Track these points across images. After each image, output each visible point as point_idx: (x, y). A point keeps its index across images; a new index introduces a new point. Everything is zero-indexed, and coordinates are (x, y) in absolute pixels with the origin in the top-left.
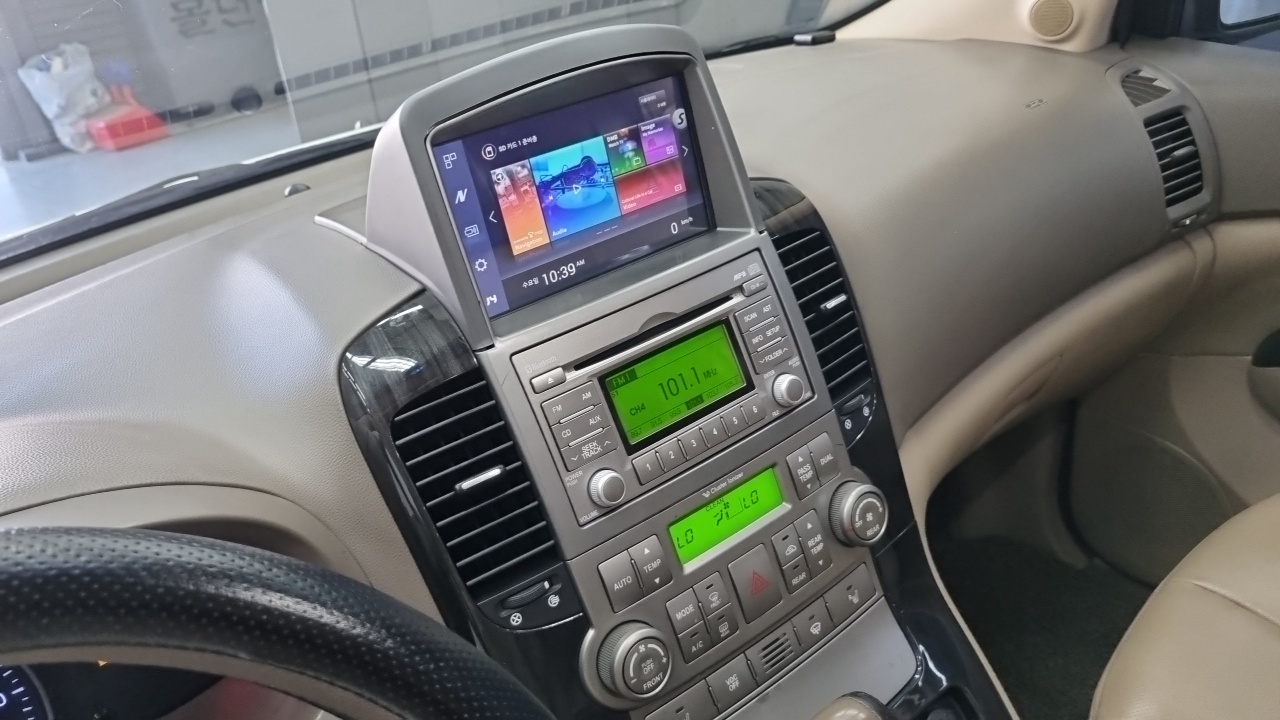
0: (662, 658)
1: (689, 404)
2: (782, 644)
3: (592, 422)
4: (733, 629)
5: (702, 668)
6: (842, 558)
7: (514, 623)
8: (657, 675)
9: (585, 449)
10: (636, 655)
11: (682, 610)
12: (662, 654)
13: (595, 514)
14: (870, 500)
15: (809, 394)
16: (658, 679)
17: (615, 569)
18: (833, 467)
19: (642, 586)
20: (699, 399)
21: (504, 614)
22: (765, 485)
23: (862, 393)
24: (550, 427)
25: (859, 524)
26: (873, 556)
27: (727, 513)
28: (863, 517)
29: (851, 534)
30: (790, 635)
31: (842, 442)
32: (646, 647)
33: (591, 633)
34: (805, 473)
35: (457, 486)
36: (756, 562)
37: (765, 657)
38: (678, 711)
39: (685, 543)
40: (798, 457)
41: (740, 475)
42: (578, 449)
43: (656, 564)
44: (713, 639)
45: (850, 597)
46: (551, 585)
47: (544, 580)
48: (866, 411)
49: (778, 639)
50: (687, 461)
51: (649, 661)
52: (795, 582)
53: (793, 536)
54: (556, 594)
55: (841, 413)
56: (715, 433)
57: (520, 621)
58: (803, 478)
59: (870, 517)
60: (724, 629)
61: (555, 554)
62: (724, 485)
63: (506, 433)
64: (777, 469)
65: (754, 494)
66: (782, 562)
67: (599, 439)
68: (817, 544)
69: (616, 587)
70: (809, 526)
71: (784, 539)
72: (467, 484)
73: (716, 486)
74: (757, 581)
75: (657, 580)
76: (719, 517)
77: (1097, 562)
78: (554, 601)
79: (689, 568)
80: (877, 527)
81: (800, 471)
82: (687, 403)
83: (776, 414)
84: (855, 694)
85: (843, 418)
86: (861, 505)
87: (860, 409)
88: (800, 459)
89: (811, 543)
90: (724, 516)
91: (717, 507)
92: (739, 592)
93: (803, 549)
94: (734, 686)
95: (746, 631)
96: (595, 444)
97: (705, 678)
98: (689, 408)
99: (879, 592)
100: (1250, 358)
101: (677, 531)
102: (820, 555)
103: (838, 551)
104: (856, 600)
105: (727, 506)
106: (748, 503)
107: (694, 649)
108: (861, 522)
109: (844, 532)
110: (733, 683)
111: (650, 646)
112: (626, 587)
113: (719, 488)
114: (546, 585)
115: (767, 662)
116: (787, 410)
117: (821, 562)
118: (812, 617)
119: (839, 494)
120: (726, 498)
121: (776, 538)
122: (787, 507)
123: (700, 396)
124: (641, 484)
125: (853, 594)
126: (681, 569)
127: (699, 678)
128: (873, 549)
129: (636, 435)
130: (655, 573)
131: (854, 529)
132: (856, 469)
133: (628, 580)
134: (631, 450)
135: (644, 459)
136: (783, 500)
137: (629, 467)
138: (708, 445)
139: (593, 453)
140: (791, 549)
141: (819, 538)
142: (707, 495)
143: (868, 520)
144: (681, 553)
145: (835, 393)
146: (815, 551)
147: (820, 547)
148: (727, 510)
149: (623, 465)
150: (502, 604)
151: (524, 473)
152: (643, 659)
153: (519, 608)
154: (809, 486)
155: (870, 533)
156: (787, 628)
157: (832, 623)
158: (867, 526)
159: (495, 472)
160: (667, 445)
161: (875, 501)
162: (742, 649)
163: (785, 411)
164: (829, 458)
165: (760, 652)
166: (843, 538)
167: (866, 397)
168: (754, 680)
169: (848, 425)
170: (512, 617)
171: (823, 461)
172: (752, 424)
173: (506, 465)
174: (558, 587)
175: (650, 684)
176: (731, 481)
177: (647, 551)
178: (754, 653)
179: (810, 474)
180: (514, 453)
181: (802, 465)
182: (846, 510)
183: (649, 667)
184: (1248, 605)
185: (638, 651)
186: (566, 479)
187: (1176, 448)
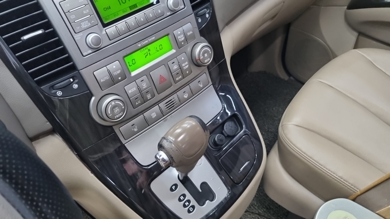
0: (122, 107)
1: (131, 8)
2: (173, 101)
3: (85, 12)
4: (153, 96)
5: (140, 110)
6: (196, 71)
7: (59, 95)
8: (120, 113)
9: (82, 24)
10: (111, 106)
11: (131, 89)
12: (122, 105)
13: (90, 51)
14: (206, 49)
15: (183, 6)
16: (121, 114)
17: (102, 74)
18: (193, 37)
19: (113, 81)
20: (135, 6)
21: (53, 91)
22: (165, 42)
23: (206, 8)
24: (65, 13)
25: (201, 58)
26: (208, 71)
27: (149, 53)
28: (203, 55)
29: (199, 61)
30: (176, 98)
31: (197, 27)
32: (115, 103)
33: (93, 98)
34: (181, 38)
35: (22, 38)
36: (162, 71)
37: (166, 106)
38: (132, 125)
39: (132, 64)
40: (178, 32)
41: (154, 38)
42: (79, 24)
43: (119, 72)
44: (145, 101)
45: (199, 85)
46: (74, 80)
47: (70, 78)
48: (207, 16)
49: (171, 100)
50: (130, 31)
51: (116, 108)
52: (177, 79)
53: (176, 62)
54: (76, 83)
55: (197, 16)
56: (142, 20)
57: (61, 94)
58: (180, 40)
59: (206, 55)
60: (149, 96)
61: (73, 68)
62: (147, 41)
63: (43, 15)
64: (170, 36)
65: (161, 46)
66: (172, 72)
67: (89, 20)
68: (186, 65)
69: (102, 81)
70: (183, 58)
71: (173, 63)
72: (26, 37)
73: (144, 42)
74: (162, 79)
75: (120, 78)
76: (146, 54)
77: (292, 78)
78: (75, 86)
79: (133, 74)
80: (209, 59)
81: (179, 37)
82: (130, 7)
83: (169, 14)
84: (191, 116)
85: (198, 18)
86: (203, 50)
87: (205, 14)
88: (179, 33)
89: (183, 65)
90: (148, 54)
91: (145, 51)
92: (155, 83)
93: (180, 67)
94: (154, 116)
95: (158, 97)
96: (87, 22)
97: (143, 114)
98: (131, 9)
99: (211, 83)
100: (346, 7)
101: (128, 59)
102: (187, 69)
103: (194, 68)
104: (201, 86)
105: (149, 50)
106: (158, 49)
107: (137, 103)
108: (202, 57)
109: (196, 60)
110: (154, 115)
111: (116, 102)
112: (106, 81)
113: (145, 42)
114: (72, 80)
115: (167, 108)
116: (174, 12)
117: (187, 72)
118: (185, 92)
119: (195, 47)
120: (149, 47)
121: (170, 63)
122: (174, 51)
123: (136, 4)
124: (110, 40)
125: (200, 84)
126: (130, 74)
127: (140, 114)
128: (208, 67)
129: (106, 19)
130: (119, 75)
131: (199, 59)
132: (202, 38)
133: (107, 77)
134: (105, 25)
135: (111, 30)
136: (172, 49)
137: (104, 32)
138: (139, 25)
139: (86, 26)
140: (176, 67)
141: (187, 63)
142: (140, 45)
143: (205, 56)
144: (130, 68)
145: (194, 8)
146: (185, 68)
147: (187, 67)
148: (149, 52)
149: (101, 31)
150: (52, 87)
151: (54, 34)
152: (114, 107)
153: (60, 89)
154: (183, 43)
155: (206, 61)
156: (175, 96)
157: (193, 94)
158: (205, 58)
159: (40, 32)
160: (121, 25)
161: (208, 49)
162: (157, 103)
163: (172, 13)
164: (191, 32)
165: (164, 105)
166: (196, 63)
167: (207, 10)
168: (162, 115)
169: (200, 20)
170: (57, 93)
171: (189, 34)
172: (159, 17)
173: (45, 30)
174: (76, 81)
175: (117, 116)
176: (150, 40)
177: (114, 67)
178: (162, 105)
179: (183, 39)
180: (48, 25)
181: (180, 35)
182: (197, 53)
183: (117, 110)
184: (333, 86)
185: (111, 104)
186: (75, 37)
187: (319, 39)
